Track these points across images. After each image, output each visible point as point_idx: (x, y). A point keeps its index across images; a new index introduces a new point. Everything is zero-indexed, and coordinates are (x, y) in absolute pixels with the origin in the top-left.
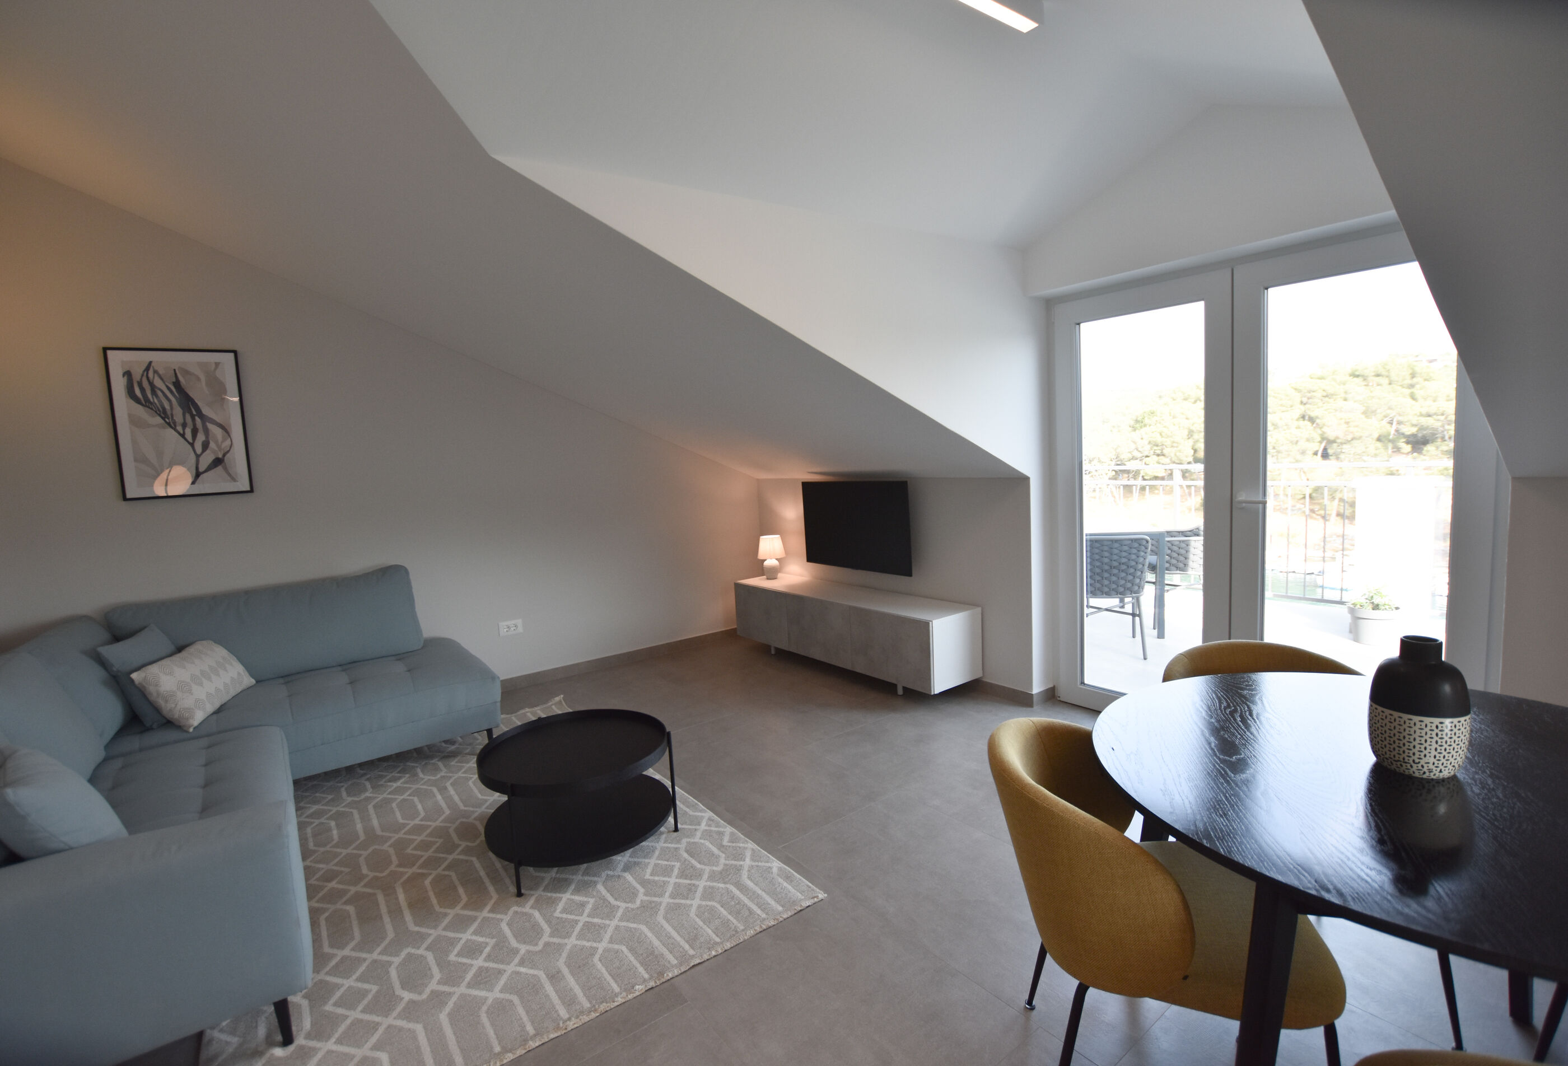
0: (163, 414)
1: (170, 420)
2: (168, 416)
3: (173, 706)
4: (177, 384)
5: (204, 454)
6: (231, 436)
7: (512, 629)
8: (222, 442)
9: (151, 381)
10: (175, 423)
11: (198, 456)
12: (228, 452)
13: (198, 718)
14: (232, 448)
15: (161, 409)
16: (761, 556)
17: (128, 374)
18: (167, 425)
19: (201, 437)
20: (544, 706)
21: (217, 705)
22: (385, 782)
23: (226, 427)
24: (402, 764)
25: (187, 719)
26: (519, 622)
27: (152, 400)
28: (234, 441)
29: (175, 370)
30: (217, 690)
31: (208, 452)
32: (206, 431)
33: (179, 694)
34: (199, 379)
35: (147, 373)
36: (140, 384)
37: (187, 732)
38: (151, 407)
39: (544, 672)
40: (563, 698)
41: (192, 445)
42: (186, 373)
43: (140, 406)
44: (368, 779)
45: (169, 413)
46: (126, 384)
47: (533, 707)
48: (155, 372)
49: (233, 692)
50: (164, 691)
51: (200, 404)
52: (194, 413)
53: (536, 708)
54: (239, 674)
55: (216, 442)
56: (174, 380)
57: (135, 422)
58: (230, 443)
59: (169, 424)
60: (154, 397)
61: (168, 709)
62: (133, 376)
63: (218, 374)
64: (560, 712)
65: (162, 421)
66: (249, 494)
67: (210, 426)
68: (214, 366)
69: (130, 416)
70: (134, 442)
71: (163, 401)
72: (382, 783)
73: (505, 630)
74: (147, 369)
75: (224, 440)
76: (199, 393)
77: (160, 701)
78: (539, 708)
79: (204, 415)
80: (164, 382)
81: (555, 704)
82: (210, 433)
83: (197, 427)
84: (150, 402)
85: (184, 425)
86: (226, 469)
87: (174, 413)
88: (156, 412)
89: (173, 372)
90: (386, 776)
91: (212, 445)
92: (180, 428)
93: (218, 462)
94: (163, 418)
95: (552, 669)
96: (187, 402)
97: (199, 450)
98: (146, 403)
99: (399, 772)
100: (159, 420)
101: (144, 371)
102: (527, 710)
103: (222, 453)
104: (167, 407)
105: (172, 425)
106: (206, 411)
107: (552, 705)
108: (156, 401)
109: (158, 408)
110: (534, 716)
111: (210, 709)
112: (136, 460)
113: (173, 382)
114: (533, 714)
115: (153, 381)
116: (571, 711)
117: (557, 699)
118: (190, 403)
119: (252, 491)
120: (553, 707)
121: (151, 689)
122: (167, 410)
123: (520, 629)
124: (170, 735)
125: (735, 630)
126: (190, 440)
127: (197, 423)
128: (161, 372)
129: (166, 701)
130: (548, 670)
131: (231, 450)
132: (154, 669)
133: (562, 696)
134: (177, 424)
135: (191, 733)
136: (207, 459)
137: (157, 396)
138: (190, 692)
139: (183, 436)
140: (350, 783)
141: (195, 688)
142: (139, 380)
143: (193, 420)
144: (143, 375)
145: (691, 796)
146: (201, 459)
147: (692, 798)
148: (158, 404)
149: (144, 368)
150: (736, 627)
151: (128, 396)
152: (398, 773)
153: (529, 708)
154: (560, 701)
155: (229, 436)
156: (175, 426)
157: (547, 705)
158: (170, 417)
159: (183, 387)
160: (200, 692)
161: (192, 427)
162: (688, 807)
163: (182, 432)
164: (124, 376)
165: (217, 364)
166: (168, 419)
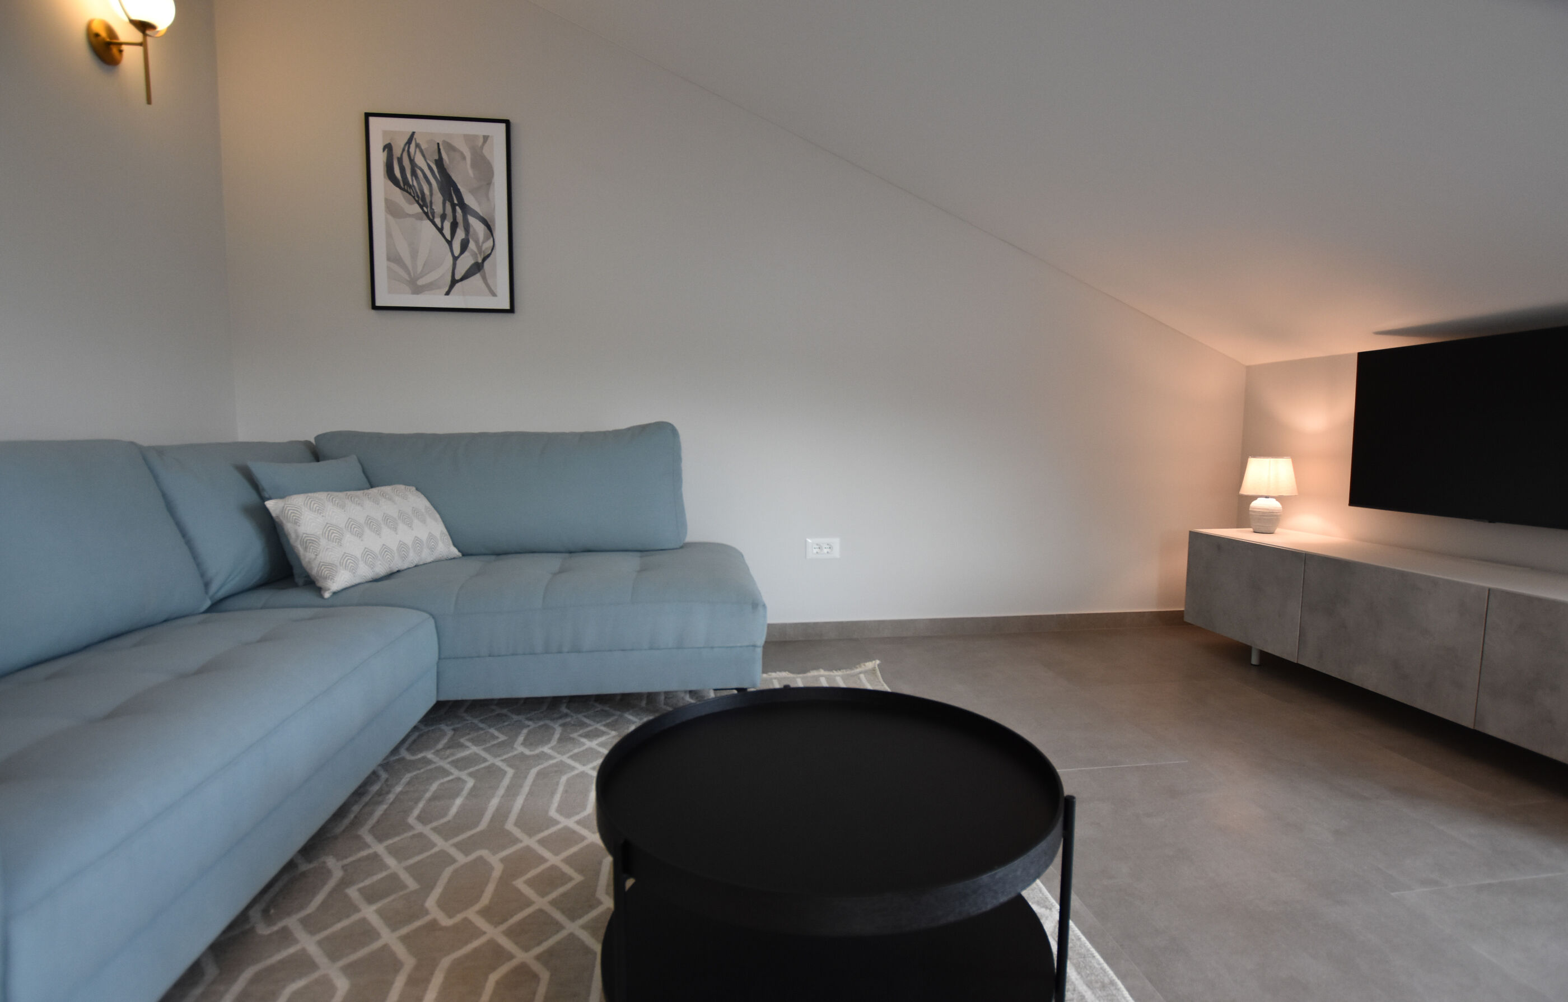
0: (422, 201)
1: (429, 209)
2: (427, 204)
3: (313, 556)
4: (439, 162)
5: (463, 256)
6: (494, 235)
7: (825, 551)
8: (484, 242)
9: (412, 158)
10: (433, 213)
11: (455, 259)
12: (489, 256)
13: (338, 581)
14: (494, 251)
15: (420, 196)
16: (1247, 489)
17: (388, 148)
18: (424, 217)
19: (460, 234)
20: (848, 672)
21: (381, 570)
22: (581, 736)
23: (489, 223)
24: (618, 713)
25: (326, 578)
26: (836, 542)
27: (411, 183)
28: (496, 243)
29: (438, 144)
30: (385, 549)
31: (466, 254)
32: (467, 228)
33: (323, 542)
34: (464, 158)
35: (409, 148)
36: (400, 160)
37: (322, 597)
38: (409, 191)
39: (865, 622)
40: (878, 665)
41: (450, 243)
42: (451, 148)
43: (397, 189)
44: (563, 725)
45: (428, 200)
46: (385, 161)
47: (831, 670)
48: (418, 146)
49: (413, 558)
50: (304, 534)
51: (462, 190)
52: (456, 202)
53: (835, 673)
54: (431, 536)
55: (477, 242)
56: (437, 157)
57: (392, 210)
58: (492, 244)
59: (426, 214)
60: (414, 178)
61: (307, 560)
62: (394, 151)
63: (486, 151)
64: (869, 687)
65: (420, 210)
66: (509, 315)
67: (472, 220)
68: (481, 140)
69: (387, 200)
70: (389, 235)
71: (423, 184)
72: (575, 735)
73: (815, 551)
74: (409, 142)
75: (486, 240)
76: (463, 175)
77: (299, 546)
78: (840, 673)
79: (466, 204)
80: (426, 160)
81: (865, 672)
82: (471, 230)
83: (458, 221)
84: (410, 186)
85: (443, 217)
86: (484, 278)
87: (433, 201)
88: (414, 197)
89: (436, 147)
90: (588, 725)
91: (472, 245)
92: (438, 221)
93: (477, 268)
94: (421, 207)
95: (875, 622)
96: (449, 187)
97: (457, 251)
98: (403, 185)
99: (607, 725)
100: (416, 209)
101: (405, 145)
102: (822, 672)
103: (482, 257)
104: (427, 192)
105: (430, 217)
106: (469, 200)
107: (860, 673)
108: (415, 184)
109: (417, 193)
110: (828, 682)
111: (365, 572)
112: (389, 259)
113: (436, 160)
114: (827, 678)
115: (414, 158)
116: (889, 690)
117: (870, 665)
118: (452, 188)
119: (511, 310)
120: (862, 676)
121: (289, 527)
122: (426, 196)
123: (836, 553)
124: (303, 596)
125: (1181, 613)
126: (449, 238)
127: (457, 214)
128: (423, 147)
129: (306, 549)
130: (870, 622)
131: (492, 253)
132: (297, 501)
133: (878, 662)
134: (436, 215)
135: (325, 599)
136: (466, 262)
137: (417, 178)
138: (339, 541)
139: (440, 230)
140: (541, 723)
141: (348, 537)
142: (399, 156)
143: (454, 211)
144: (404, 150)
145: (1099, 952)
146: (458, 262)
147: (1101, 960)
148: (418, 191)
149: (406, 140)
150: (1182, 609)
151: (386, 176)
152: (605, 726)
153: (825, 670)
154: (874, 670)
155: (492, 235)
156: (434, 217)
157: (853, 672)
158: (429, 205)
159: (445, 167)
160: (353, 546)
161: (452, 220)
162: (1089, 985)
163: (440, 226)
164: (384, 150)
165: (486, 138)
166: (427, 208)
